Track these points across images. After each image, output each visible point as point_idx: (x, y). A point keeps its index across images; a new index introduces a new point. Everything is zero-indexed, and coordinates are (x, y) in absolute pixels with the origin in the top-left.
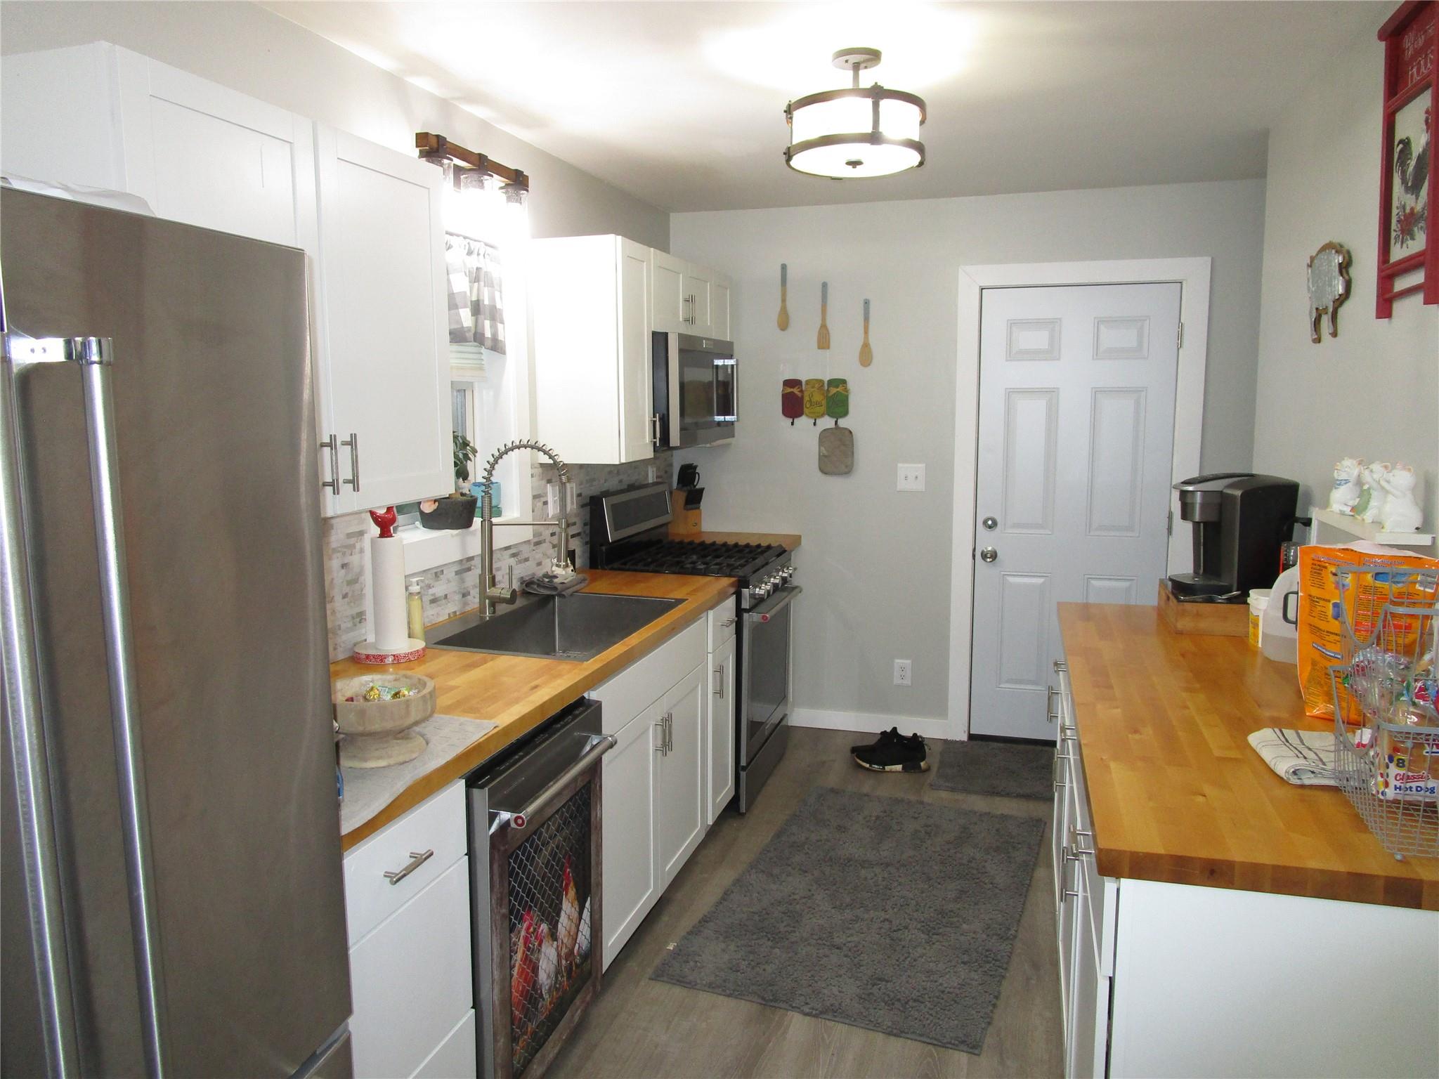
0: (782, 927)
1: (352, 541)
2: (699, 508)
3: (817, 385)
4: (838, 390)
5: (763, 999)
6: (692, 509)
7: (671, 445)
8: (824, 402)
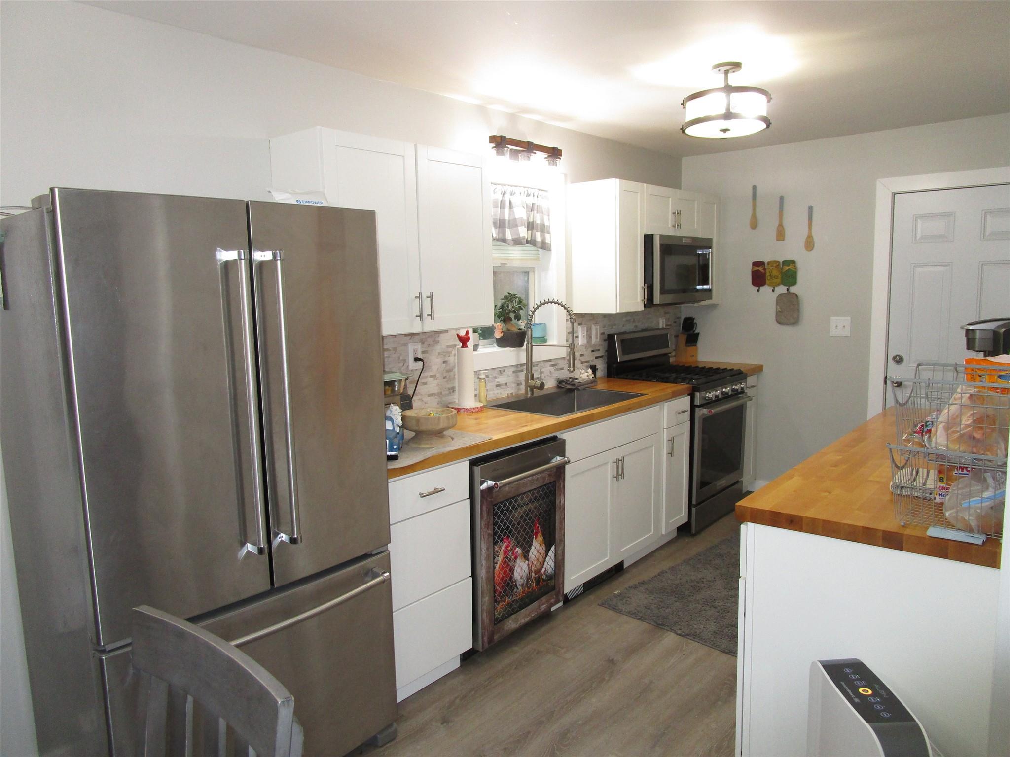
0: (687, 593)
1: (450, 350)
2: (696, 346)
3: (775, 265)
4: (789, 267)
5: (656, 623)
6: (691, 346)
7: (654, 303)
8: (780, 276)
